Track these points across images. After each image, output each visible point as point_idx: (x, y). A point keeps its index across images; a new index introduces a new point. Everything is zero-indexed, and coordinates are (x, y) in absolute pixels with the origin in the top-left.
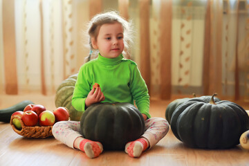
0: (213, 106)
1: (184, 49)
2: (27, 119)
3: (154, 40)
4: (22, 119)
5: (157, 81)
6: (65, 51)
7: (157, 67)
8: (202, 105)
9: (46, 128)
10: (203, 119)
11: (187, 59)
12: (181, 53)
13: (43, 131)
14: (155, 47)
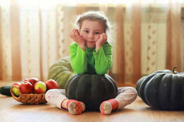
0: (174, 75)
1: (151, 45)
2: (24, 88)
3: (128, 37)
4: (20, 88)
5: (130, 70)
6: (59, 47)
7: (130, 59)
8: (164, 75)
9: (39, 96)
10: (166, 85)
11: (153, 53)
12: (149, 48)
13: (37, 98)
14: (128, 43)
